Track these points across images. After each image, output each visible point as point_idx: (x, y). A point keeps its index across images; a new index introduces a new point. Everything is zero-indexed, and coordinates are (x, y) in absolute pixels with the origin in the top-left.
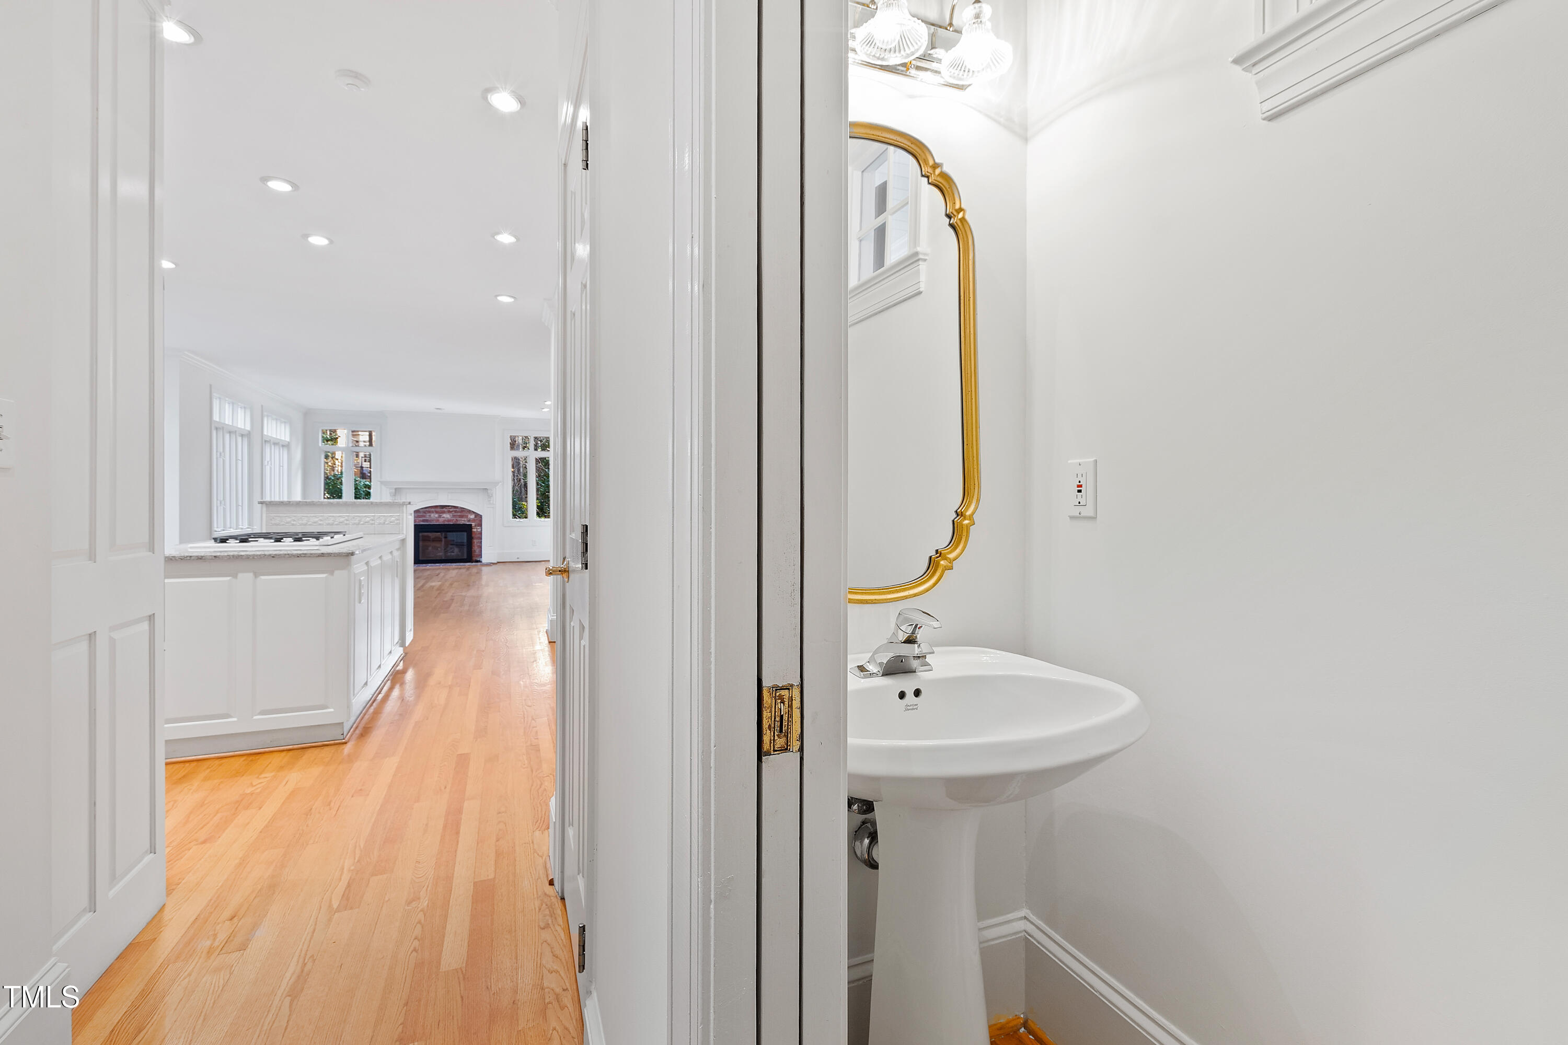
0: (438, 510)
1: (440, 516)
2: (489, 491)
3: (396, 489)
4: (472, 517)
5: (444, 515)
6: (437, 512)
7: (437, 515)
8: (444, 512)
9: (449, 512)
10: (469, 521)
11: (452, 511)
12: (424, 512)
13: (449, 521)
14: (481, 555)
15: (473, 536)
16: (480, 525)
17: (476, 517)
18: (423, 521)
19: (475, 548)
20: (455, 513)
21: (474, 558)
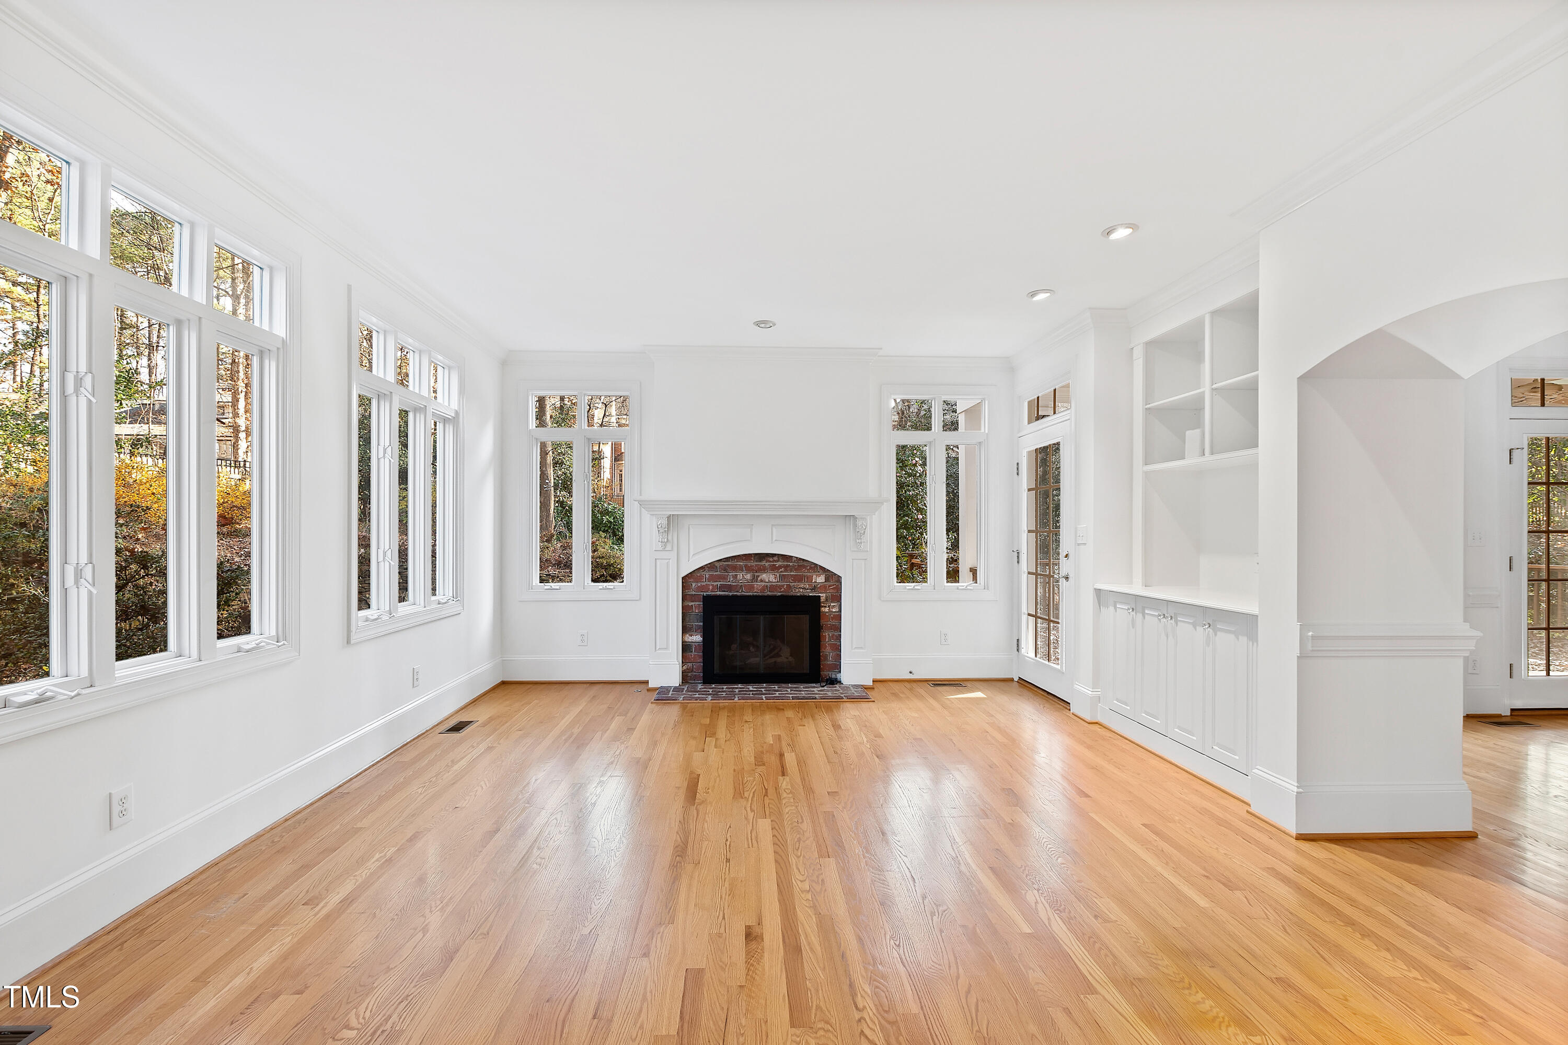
0: (752, 563)
1: (755, 579)
2: (859, 523)
3: (669, 517)
4: (821, 579)
5: (764, 576)
6: (749, 569)
7: (748, 576)
8: (763, 570)
9: (774, 568)
10: (814, 589)
11: (780, 567)
12: (725, 569)
13: (773, 588)
14: (838, 667)
15: (822, 622)
16: (837, 598)
17: (827, 580)
18: (722, 588)
19: (827, 651)
20: (786, 570)
21: (825, 673)
